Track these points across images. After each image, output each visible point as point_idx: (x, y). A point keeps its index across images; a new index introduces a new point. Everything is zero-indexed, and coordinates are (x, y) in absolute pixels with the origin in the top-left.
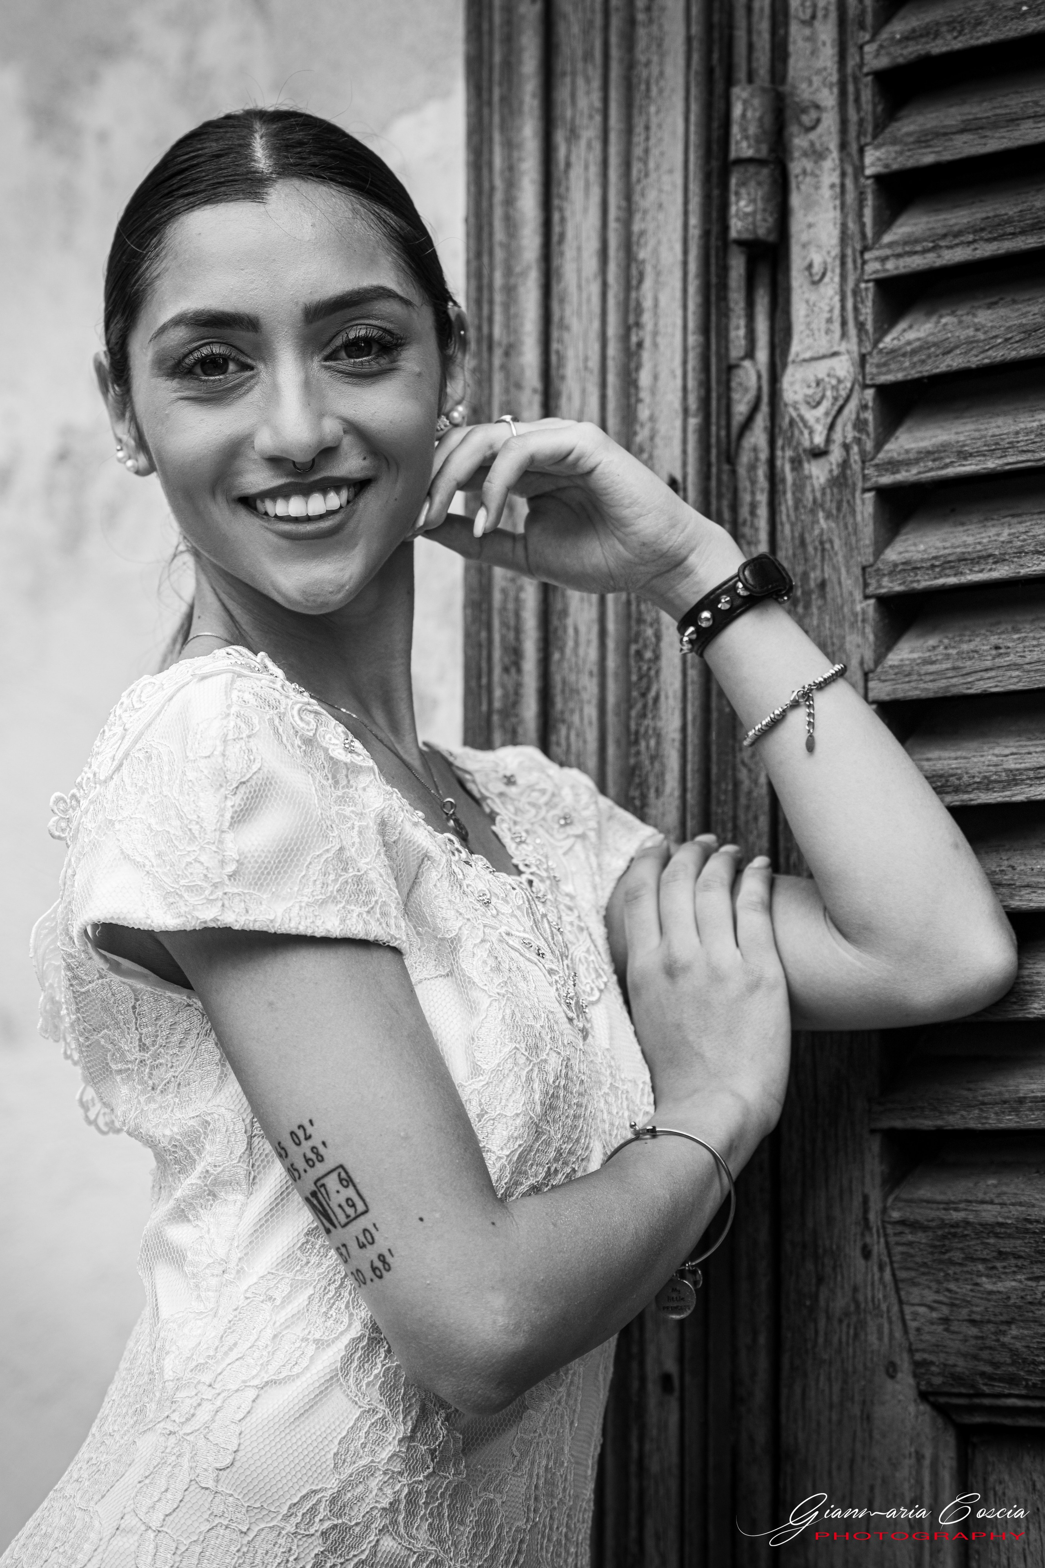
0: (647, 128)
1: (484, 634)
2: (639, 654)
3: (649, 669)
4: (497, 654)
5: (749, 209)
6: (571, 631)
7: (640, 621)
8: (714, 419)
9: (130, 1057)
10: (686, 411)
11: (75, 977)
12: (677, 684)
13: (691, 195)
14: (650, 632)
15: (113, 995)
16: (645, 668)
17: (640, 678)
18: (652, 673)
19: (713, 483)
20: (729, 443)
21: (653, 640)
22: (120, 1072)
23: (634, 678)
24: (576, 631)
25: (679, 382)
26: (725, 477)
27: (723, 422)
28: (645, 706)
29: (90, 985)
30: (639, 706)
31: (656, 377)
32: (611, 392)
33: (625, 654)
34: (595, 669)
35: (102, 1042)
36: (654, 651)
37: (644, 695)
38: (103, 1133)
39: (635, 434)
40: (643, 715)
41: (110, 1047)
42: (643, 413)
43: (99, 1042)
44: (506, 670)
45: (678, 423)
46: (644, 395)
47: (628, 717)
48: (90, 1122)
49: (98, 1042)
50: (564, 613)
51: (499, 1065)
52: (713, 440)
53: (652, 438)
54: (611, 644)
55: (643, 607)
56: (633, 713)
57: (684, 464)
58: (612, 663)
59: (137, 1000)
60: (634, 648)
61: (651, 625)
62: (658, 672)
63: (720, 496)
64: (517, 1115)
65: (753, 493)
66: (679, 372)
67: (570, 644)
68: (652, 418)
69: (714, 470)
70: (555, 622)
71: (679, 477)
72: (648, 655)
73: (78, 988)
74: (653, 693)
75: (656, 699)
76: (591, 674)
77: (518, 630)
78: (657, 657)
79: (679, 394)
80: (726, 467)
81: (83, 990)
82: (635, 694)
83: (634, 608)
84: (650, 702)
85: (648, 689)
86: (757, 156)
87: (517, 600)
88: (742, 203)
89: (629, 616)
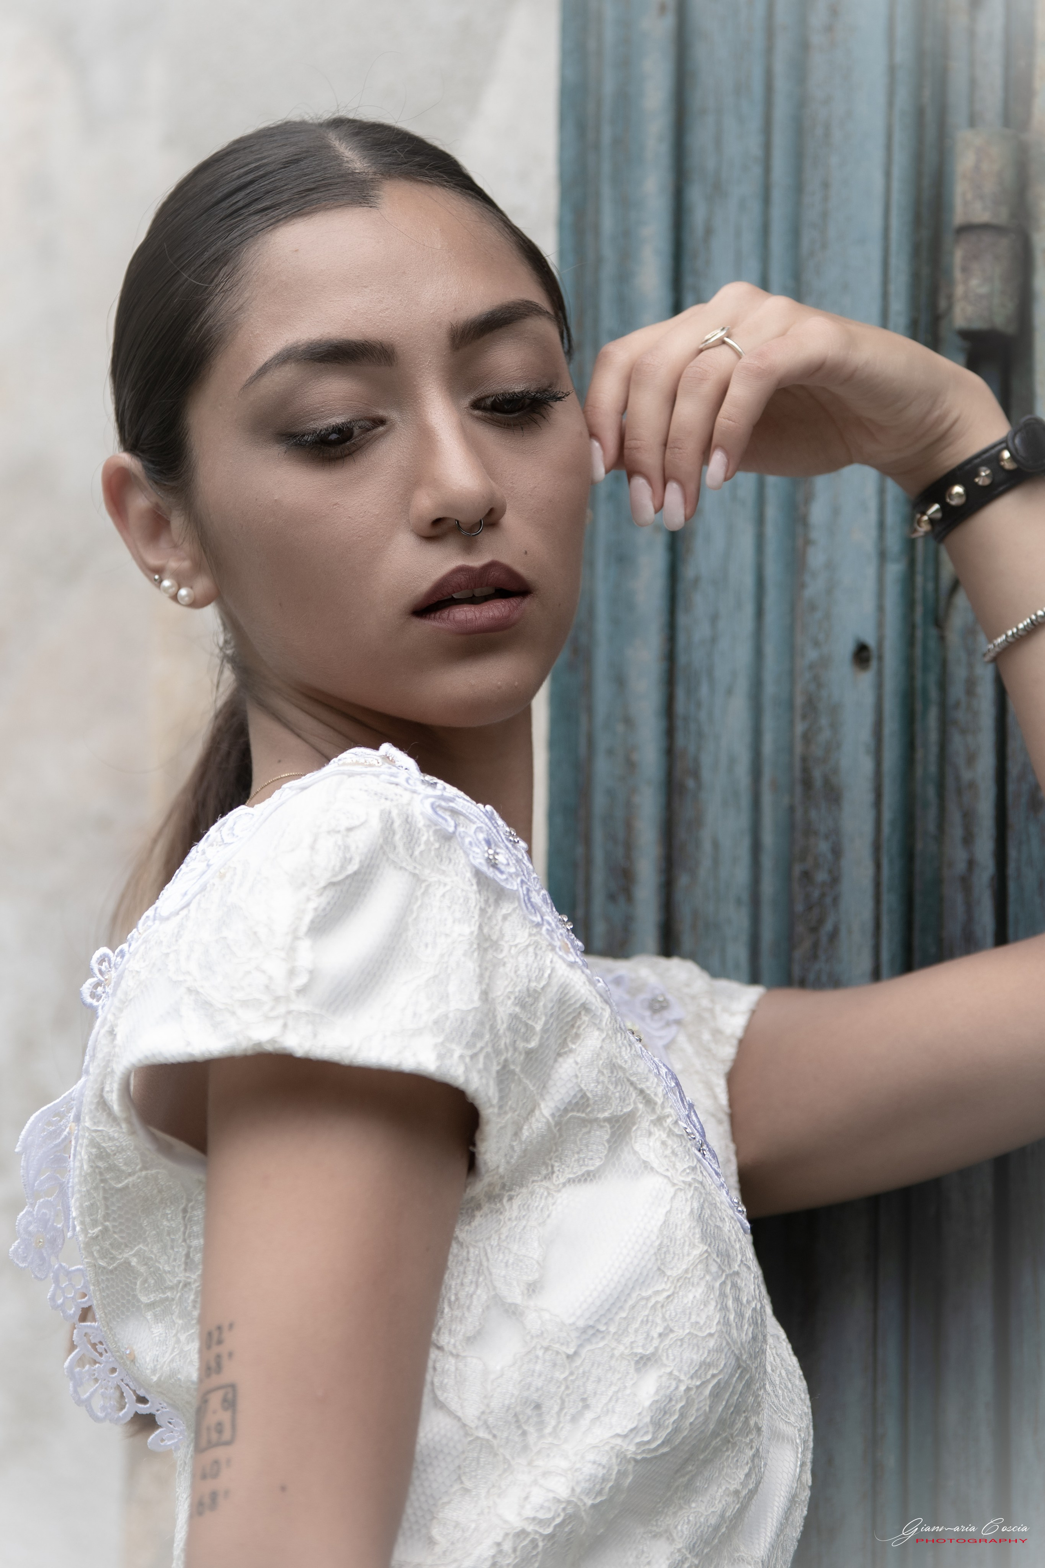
0: (826, 185)
1: (580, 850)
2: (807, 876)
3: (823, 895)
4: (599, 877)
5: (984, 290)
6: (707, 846)
7: (809, 831)
8: (919, 566)
9: (170, 1281)
10: (882, 556)
11: (111, 1168)
12: (866, 913)
13: (893, 272)
14: (823, 847)
15: (160, 1192)
16: (816, 894)
17: (809, 908)
18: (828, 900)
19: (918, 651)
20: (937, 600)
21: (829, 856)
22: (151, 1305)
23: (799, 907)
24: (716, 845)
25: (872, 516)
26: (932, 644)
27: (931, 572)
28: (815, 945)
29: (131, 1179)
30: (807, 944)
31: (836, 511)
32: (771, 531)
33: (786, 876)
34: (745, 896)
35: (134, 1262)
36: (830, 872)
37: (814, 930)
38: (97, 1419)
39: (803, 586)
40: (814, 956)
41: (142, 1269)
42: (816, 558)
43: (129, 1263)
44: (612, 897)
45: (871, 571)
46: (817, 534)
47: (790, 960)
48: (79, 1402)
49: (127, 1263)
50: (697, 822)
51: (686, 1271)
52: (919, 595)
53: (829, 591)
54: (767, 862)
55: (813, 814)
56: (798, 954)
57: (880, 625)
58: (769, 887)
59: (189, 1200)
60: (797, 869)
61: (827, 837)
62: (836, 900)
63: (926, 669)
64: (711, 1335)
65: (970, 666)
66: (873, 504)
67: (706, 863)
68: (830, 566)
69: (919, 634)
70: (682, 834)
71: (871, 641)
72: (821, 876)
73: (113, 1183)
74: (828, 926)
75: (834, 935)
76: (739, 901)
77: (629, 846)
78: (835, 880)
79: (873, 533)
80: (933, 632)
81: (120, 1186)
82: (800, 929)
83: (799, 813)
84: (824, 939)
85: (821, 921)
86: (995, 221)
87: (629, 806)
88: (974, 282)
89: (791, 826)
